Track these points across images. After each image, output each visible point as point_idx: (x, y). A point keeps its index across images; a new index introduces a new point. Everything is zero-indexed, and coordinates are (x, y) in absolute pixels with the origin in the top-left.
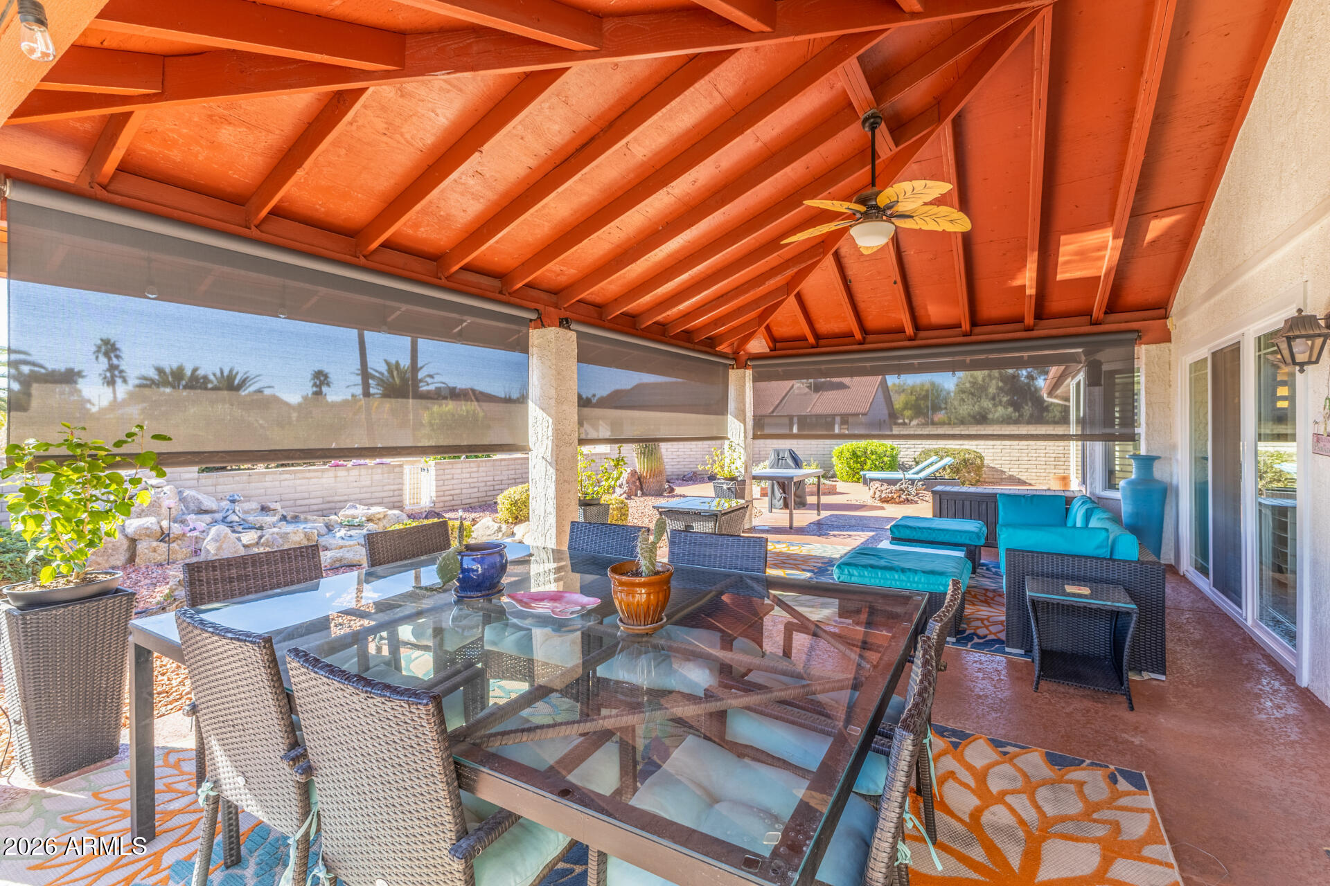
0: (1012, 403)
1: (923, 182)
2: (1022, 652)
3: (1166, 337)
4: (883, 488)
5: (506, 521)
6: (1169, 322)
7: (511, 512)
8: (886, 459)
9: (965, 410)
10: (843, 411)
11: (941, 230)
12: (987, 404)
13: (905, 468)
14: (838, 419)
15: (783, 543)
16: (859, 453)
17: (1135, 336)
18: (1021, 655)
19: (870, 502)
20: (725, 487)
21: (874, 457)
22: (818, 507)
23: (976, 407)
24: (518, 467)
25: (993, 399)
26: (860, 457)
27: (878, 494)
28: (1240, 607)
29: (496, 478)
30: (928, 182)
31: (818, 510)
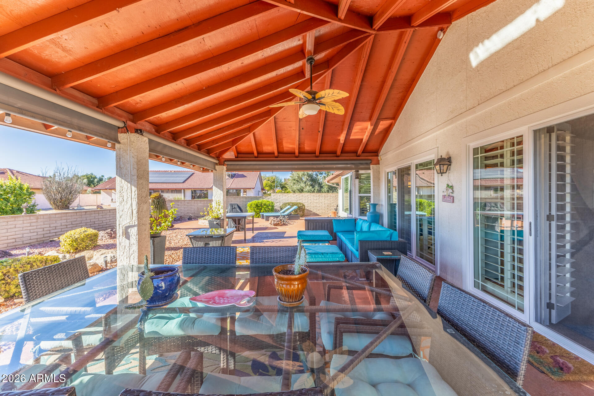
0: (311, 185)
1: (338, 91)
2: (365, 279)
3: (378, 163)
4: (275, 220)
5: (69, 252)
6: (379, 157)
7: (72, 246)
8: (270, 207)
9: (295, 187)
10: (244, 187)
11: (333, 112)
12: (303, 185)
13: (276, 211)
14: (242, 190)
15: (246, 247)
16: (259, 205)
17: (370, 162)
18: (365, 281)
19: (269, 226)
20: (215, 222)
21: (265, 206)
22: (253, 229)
23: (299, 187)
24: (69, 218)
25: (305, 183)
26: (259, 207)
27: (273, 222)
28: (411, 253)
29: (52, 225)
30: (340, 91)
31: (253, 231)
